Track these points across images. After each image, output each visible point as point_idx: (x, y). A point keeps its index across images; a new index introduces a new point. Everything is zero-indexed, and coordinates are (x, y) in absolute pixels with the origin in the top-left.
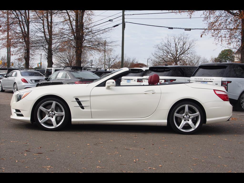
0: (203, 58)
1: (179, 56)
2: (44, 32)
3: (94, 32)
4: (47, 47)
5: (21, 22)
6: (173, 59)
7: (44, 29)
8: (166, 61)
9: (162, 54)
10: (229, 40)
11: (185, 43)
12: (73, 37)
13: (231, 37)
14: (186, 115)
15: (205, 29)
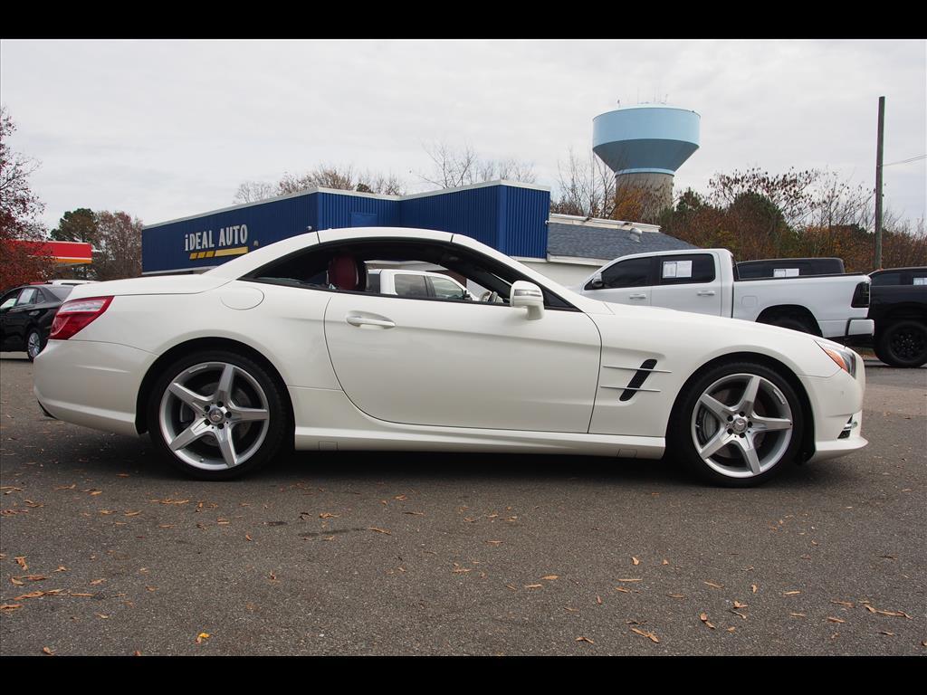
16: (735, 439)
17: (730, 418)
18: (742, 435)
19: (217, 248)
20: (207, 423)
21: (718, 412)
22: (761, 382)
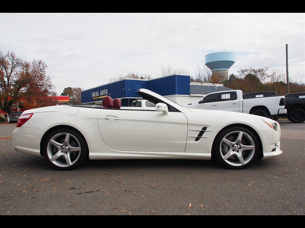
16: (235, 153)
17: (233, 146)
18: (238, 152)
19: (100, 96)
20: (62, 152)
21: (229, 144)
22: (243, 133)
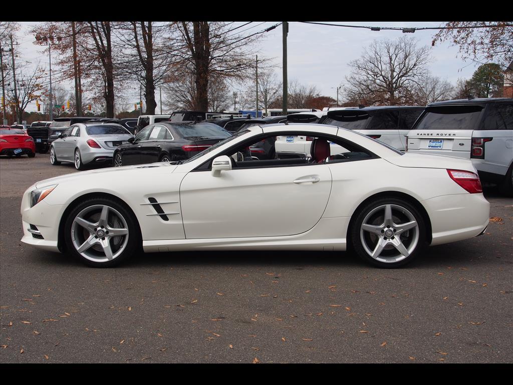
0: (443, 82)
1: (397, 80)
2: (138, 47)
3: (229, 42)
4: (144, 74)
5: (95, 28)
6: (385, 86)
7: (137, 41)
8: (372, 91)
9: (365, 78)
10: (489, 49)
11: (407, 54)
12: (190, 53)
13: (495, 43)
14: (388, 227)
15: (442, 28)
